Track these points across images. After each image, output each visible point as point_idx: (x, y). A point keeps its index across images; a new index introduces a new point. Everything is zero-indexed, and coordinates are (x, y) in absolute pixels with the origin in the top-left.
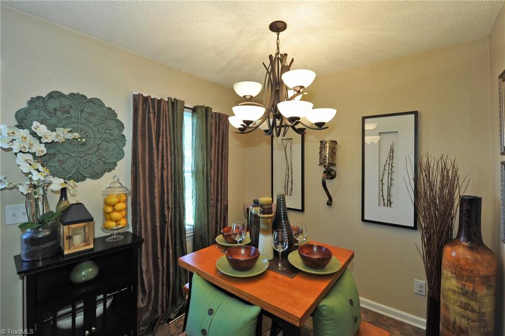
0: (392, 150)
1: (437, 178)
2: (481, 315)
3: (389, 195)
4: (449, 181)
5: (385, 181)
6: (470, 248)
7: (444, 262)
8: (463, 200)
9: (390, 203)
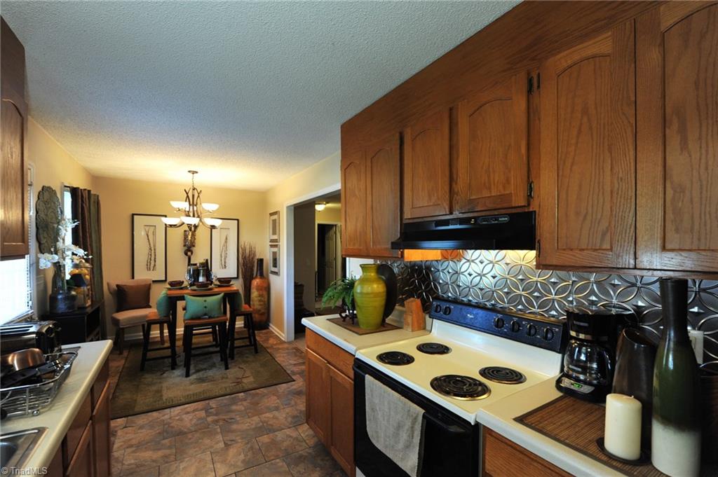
0: (226, 239)
1: (247, 251)
2: (264, 301)
3: (225, 262)
4: (252, 253)
5: (223, 255)
6: (261, 278)
7: (252, 286)
8: (258, 260)
9: (225, 267)
